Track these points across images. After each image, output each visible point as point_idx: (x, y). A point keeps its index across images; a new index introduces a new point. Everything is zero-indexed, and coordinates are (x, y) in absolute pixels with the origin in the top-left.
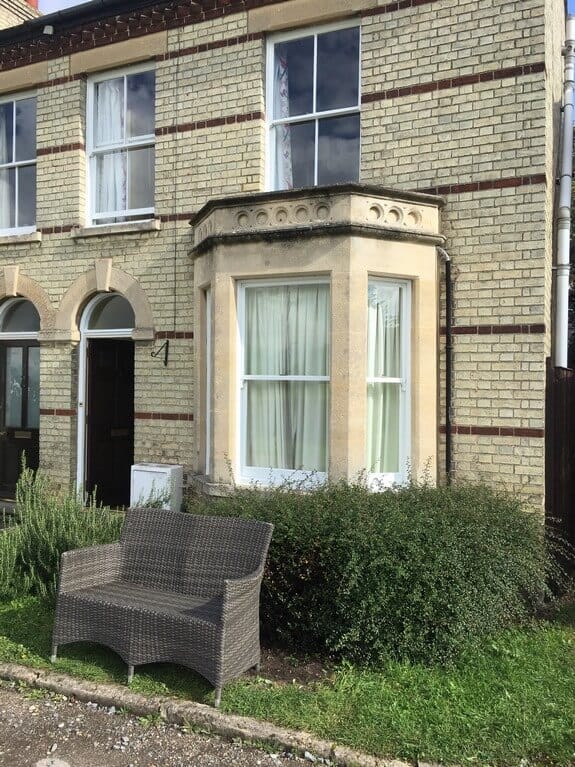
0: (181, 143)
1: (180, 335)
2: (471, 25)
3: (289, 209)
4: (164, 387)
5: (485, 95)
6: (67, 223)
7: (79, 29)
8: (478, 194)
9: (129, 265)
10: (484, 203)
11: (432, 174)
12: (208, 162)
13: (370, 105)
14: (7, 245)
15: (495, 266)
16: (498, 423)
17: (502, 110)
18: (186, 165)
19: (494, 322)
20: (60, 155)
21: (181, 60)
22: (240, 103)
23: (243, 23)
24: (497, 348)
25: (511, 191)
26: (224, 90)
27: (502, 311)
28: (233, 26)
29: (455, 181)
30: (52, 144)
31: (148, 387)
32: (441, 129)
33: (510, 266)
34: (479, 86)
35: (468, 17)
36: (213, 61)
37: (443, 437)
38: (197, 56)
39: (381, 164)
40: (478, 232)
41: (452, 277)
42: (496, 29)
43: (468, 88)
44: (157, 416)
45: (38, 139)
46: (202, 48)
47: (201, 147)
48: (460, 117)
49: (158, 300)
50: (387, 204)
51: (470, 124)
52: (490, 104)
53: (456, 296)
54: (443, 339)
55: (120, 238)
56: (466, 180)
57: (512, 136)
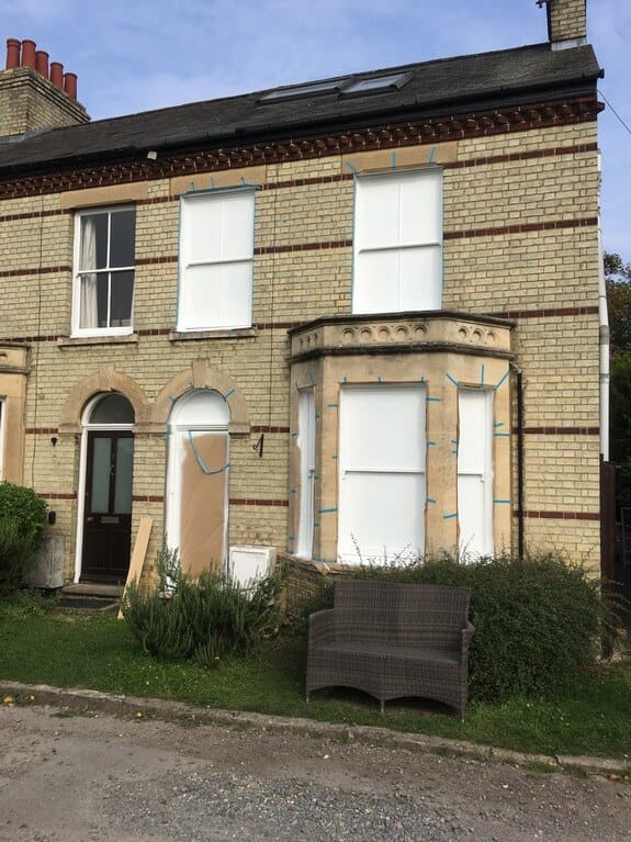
0: (278, 262)
1: (274, 430)
2: (537, 184)
3: (391, 329)
4: (258, 476)
5: (548, 241)
6: (165, 327)
7: (182, 157)
8: (543, 320)
9: (225, 366)
10: (549, 327)
11: (504, 301)
12: (304, 279)
13: (451, 241)
14: (103, 344)
15: (558, 379)
16: (562, 509)
17: (562, 254)
18: (283, 281)
19: (558, 424)
20: (159, 266)
21: (279, 191)
22: (334, 232)
23: (338, 165)
24: (561, 446)
25: (570, 318)
26: (319, 220)
27: (565, 416)
28: (329, 166)
29: (523, 308)
30: (151, 256)
31: (243, 476)
32: (511, 265)
33: (570, 379)
34: (544, 233)
35: (534, 176)
36: (309, 195)
37: (516, 520)
38: (294, 189)
39: (460, 291)
40: (543, 350)
41: (523, 386)
42: (557, 188)
43: (534, 234)
44: (251, 502)
45: (137, 250)
46: (299, 183)
47: (297, 267)
48: (528, 256)
49: (254, 398)
50: (471, 327)
51: (535, 263)
52: (552, 248)
53: (526, 402)
54: (515, 437)
55: (218, 342)
56: (532, 307)
57: (571, 275)
